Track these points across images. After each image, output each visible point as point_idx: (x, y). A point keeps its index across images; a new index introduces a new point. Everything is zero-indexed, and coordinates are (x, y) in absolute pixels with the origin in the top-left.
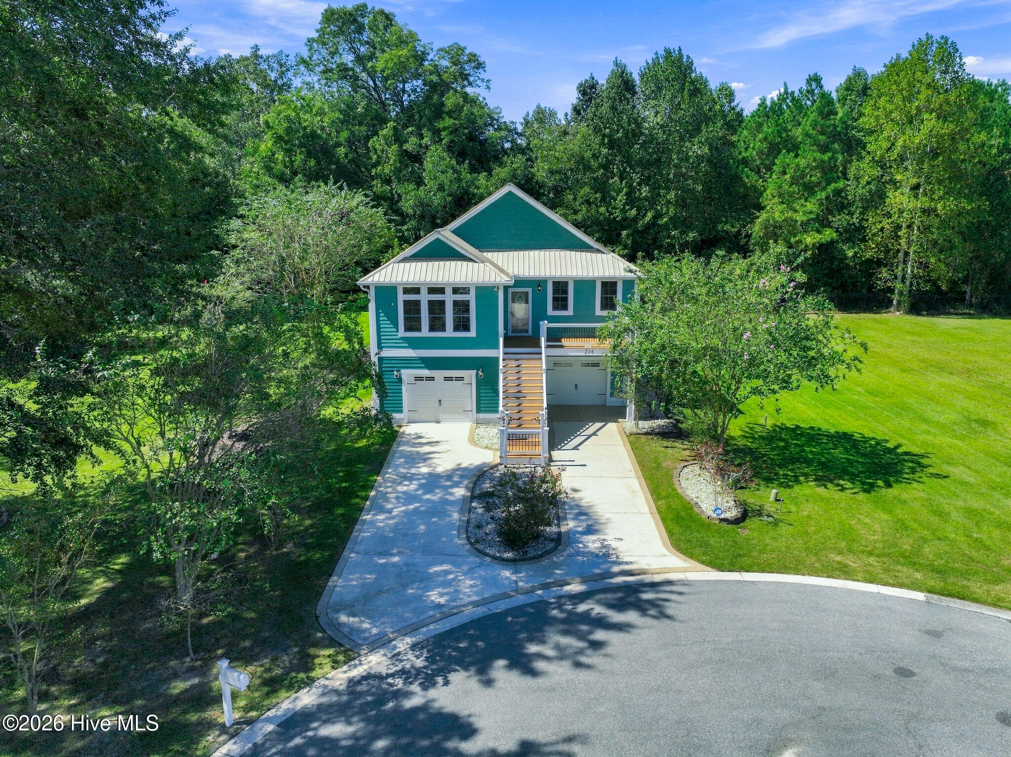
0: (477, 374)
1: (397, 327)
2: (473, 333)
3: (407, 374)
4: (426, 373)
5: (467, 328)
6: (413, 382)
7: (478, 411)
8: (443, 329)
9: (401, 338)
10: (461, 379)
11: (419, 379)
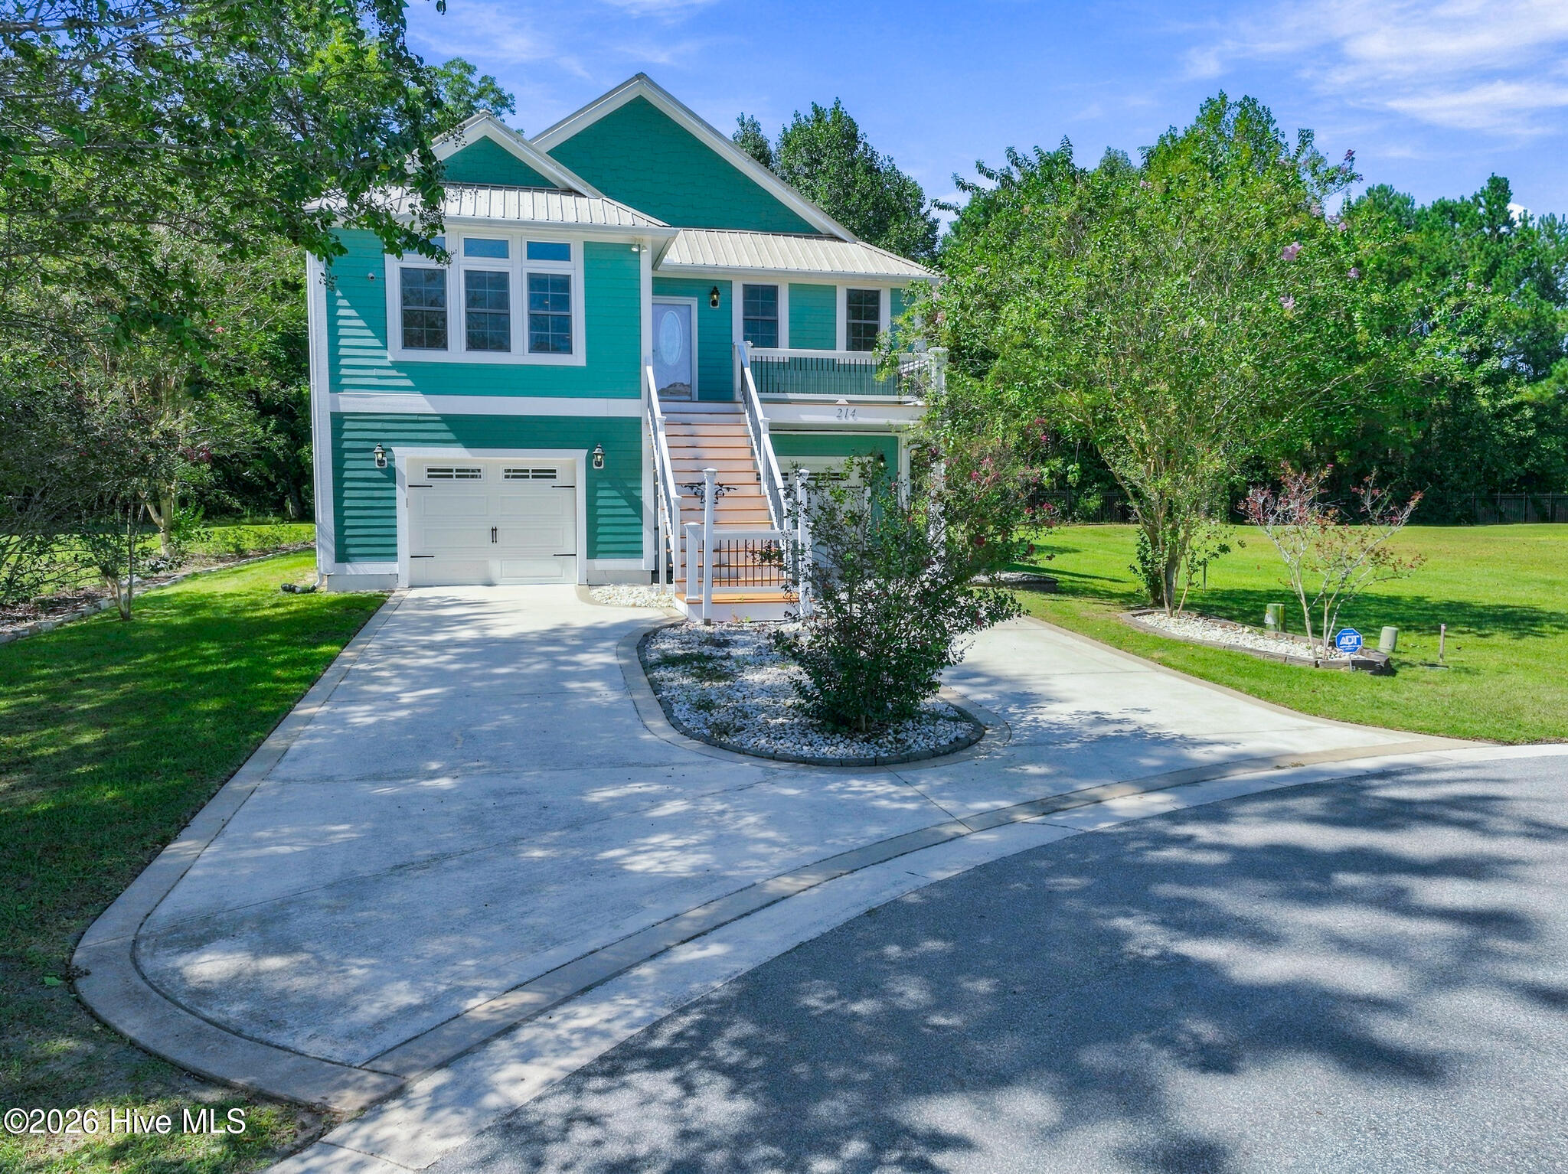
0: (589, 459)
1: (382, 334)
2: (578, 357)
3: (408, 458)
4: (456, 455)
5: (564, 346)
6: (423, 479)
7: (592, 554)
8: (502, 343)
9: (397, 365)
10: (549, 474)
11: (438, 473)
